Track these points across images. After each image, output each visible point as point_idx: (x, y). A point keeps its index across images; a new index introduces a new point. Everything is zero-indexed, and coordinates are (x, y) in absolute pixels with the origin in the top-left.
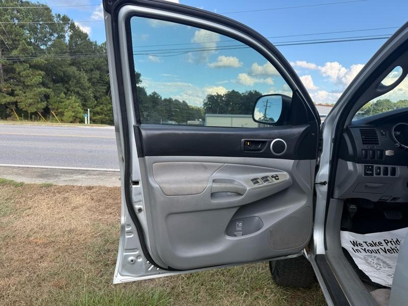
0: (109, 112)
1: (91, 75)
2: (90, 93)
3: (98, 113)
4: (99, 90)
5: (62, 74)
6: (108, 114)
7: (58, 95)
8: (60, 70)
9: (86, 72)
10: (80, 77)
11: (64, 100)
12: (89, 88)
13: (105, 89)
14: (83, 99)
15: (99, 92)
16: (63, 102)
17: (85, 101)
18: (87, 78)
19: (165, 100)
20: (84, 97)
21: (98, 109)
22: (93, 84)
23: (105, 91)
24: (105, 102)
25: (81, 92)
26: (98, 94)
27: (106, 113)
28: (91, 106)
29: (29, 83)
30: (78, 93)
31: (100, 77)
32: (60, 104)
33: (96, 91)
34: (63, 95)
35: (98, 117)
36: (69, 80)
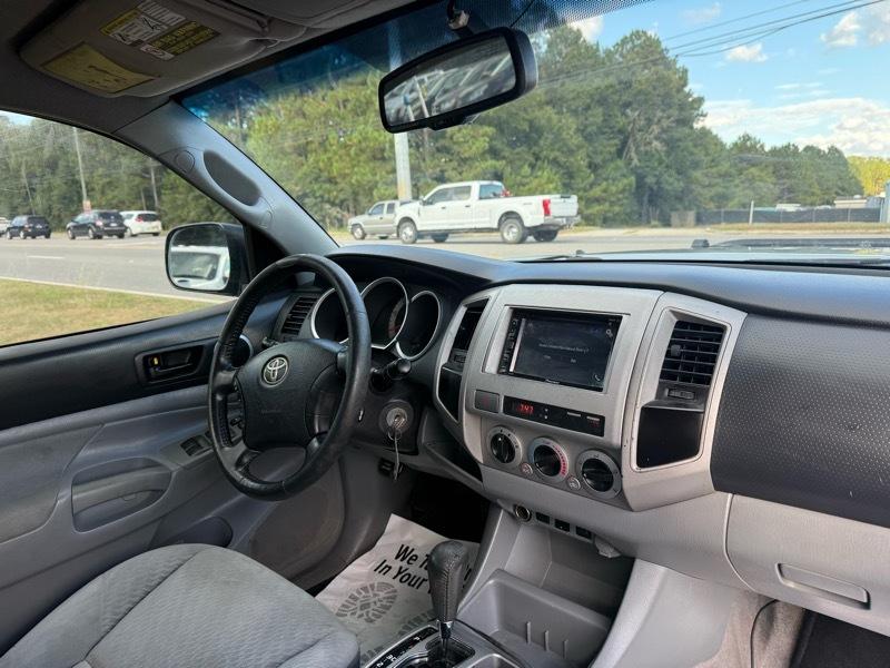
0: (621, 196)
1: (586, 119)
2: (580, 160)
3: (598, 200)
4: (600, 148)
5: (526, 127)
6: (619, 200)
7: (516, 171)
8: (524, 119)
9: (575, 112)
10: (560, 128)
11: (528, 180)
12: (579, 147)
13: (616, 145)
14: (564, 174)
15: (601, 153)
16: (527, 183)
17: (571, 176)
18: (574, 126)
19: (774, 152)
20: (567, 168)
21: (597, 192)
22: (588, 138)
23: (613, 149)
24: (613, 174)
25: (562, 159)
26: (598, 160)
27: (613, 199)
28: (582, 186)
29: (466, 155)
30: (555, 162)
31: (605, 120)
32: (521, 188)
33: (595, 152)
34: (526, 170)
35: (596, 209)
36: (540, 137)
